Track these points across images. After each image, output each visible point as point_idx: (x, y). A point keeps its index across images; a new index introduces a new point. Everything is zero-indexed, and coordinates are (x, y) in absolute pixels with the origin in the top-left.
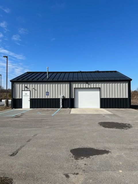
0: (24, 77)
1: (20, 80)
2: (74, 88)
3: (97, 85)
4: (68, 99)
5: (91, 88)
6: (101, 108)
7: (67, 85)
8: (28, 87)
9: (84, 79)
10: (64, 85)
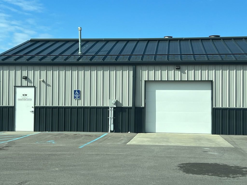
0: (21, 54)
1: (11, 60)
2: (145, 81)
3: (205, 73)
4: (129, 108)
5: (188, 81)
6: (213, 134)
7: (126, 73)
8: (31, 77)
9: (172, 59)
10: (119, 73)
